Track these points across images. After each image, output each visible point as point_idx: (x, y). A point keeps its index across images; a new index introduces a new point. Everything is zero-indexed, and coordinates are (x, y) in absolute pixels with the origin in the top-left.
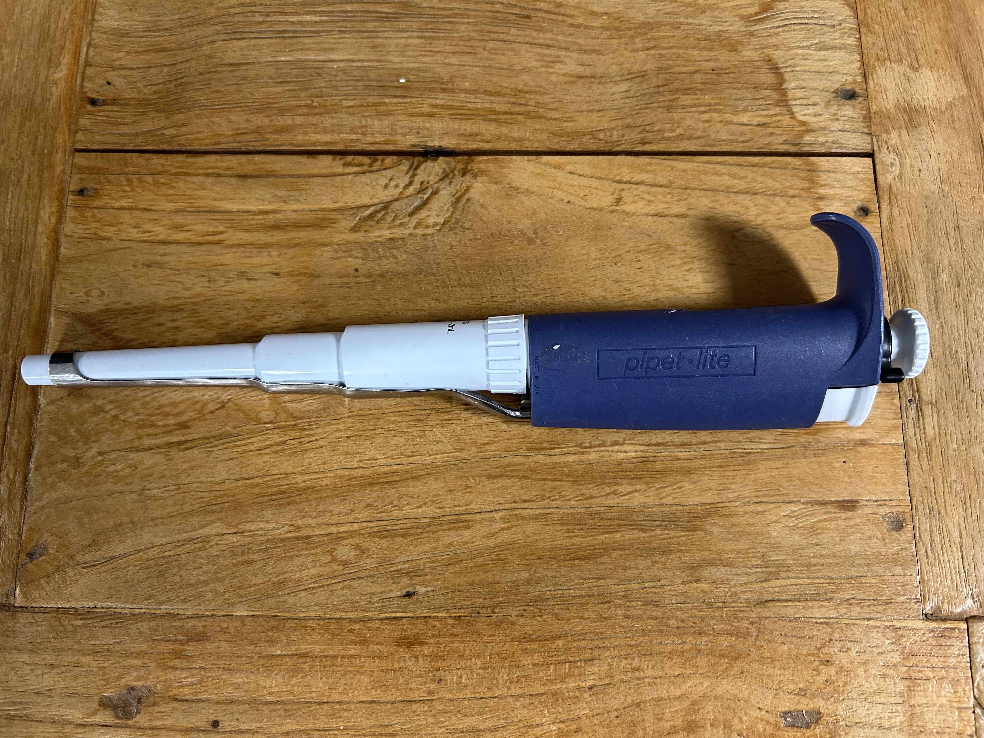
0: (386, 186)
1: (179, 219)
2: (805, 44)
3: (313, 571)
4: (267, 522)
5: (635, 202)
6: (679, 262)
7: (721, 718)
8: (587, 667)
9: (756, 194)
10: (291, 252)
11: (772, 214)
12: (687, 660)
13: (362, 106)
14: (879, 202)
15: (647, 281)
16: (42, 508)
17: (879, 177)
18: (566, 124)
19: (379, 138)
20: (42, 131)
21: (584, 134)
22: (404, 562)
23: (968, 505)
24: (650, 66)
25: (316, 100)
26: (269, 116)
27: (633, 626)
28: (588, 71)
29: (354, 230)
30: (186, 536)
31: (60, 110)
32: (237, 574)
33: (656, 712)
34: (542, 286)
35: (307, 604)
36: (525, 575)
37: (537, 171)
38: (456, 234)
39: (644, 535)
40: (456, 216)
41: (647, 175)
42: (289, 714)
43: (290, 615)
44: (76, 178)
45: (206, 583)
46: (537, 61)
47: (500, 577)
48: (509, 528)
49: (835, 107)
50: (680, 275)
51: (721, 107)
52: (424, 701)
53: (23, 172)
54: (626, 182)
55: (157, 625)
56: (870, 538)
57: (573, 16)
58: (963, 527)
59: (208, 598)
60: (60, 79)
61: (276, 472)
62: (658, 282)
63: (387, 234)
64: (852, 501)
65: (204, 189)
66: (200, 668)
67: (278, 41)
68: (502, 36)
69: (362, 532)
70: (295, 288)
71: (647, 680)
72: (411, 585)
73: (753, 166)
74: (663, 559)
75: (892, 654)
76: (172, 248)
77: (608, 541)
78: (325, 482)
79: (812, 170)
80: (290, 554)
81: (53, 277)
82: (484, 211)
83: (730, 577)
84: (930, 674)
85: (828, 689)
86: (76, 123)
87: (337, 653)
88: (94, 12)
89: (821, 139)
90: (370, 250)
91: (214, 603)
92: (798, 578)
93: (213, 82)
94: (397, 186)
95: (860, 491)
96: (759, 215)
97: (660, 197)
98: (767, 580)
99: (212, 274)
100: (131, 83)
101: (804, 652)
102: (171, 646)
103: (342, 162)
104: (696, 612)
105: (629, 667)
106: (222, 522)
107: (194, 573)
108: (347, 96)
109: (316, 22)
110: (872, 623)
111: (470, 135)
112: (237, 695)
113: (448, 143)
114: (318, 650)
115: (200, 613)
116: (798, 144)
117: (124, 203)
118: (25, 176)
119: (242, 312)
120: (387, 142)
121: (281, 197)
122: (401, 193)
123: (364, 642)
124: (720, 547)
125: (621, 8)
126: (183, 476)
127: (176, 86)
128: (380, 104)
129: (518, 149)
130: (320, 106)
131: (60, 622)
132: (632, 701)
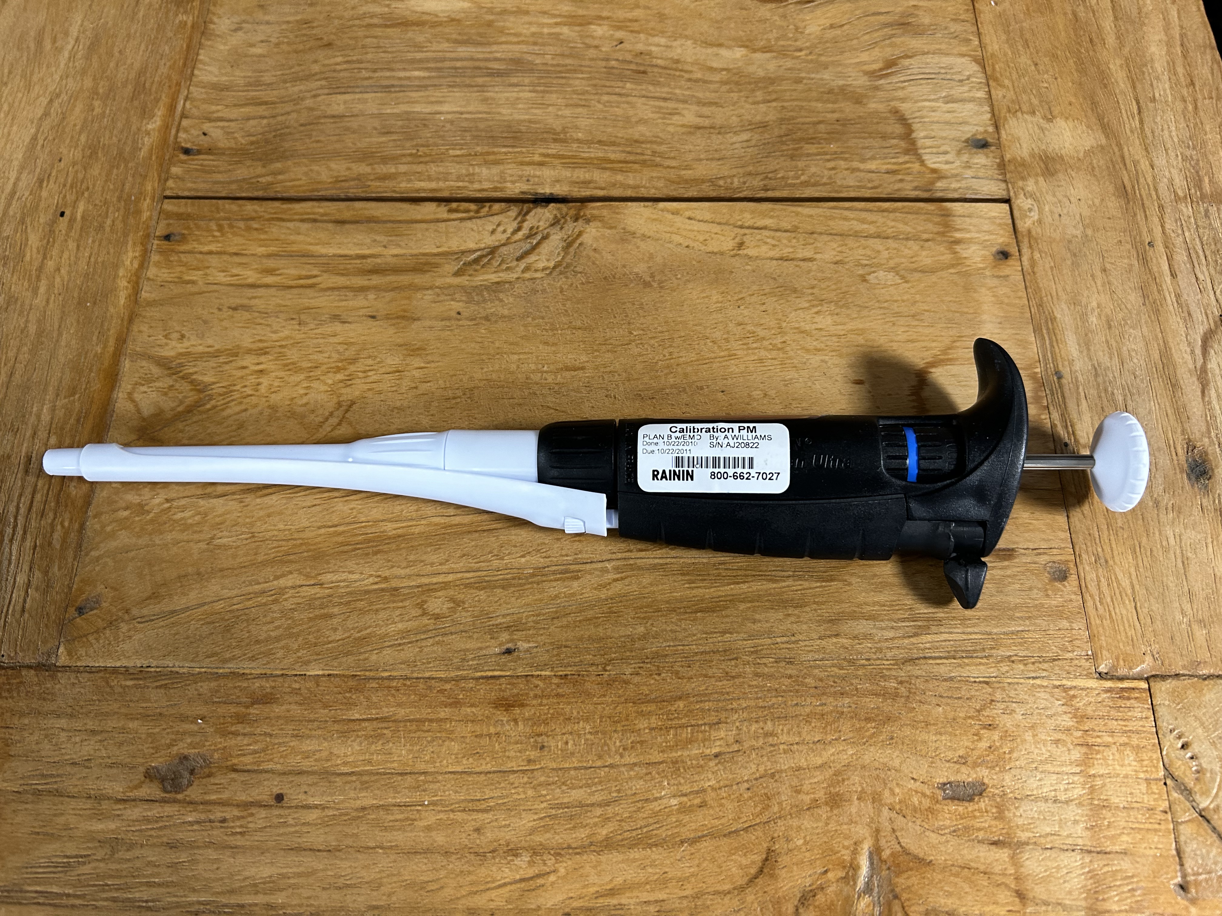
0: (493, 232)
1: (271, 263)
2: (933, 97)
3: (400, 626)
4: (350, 572)
5: (758, 246)
6: (807, 305)
7: (869, 790)
8: (712, 732)
9: (887, 238)
10: (389, 295)
11: (904, 257)
12: (827, 724)
13: (470, 155)
14: (1018, 246)
15: (773, 324)
16: (98, 559)
17: (1019, 223)
18: (683, 172)
19: (486, 185)
20: (130, 178)
21: (703, 181)
22: (504, 616)
23: (1138, 553)
24: (772, 117)
25: (421, 149)
26: (371, 164)
27: (765, 686)
28: (707, 122)
29: (457, 274)
30: (257, 588)
31: (151, 159)
32: (313, 629)
33: (793, 784)
34: (660, 329)
35: (391, 662)
36: (641, 630)
37: (655, 217)
38: (567, 278)
39: (774, 585)
40: (568, 259)
41: (771, 221)
42: (365, 786)
43: (372, 674)
44: (163, 224)
45: (278, 639)
46: (653, 112)
47: (613, 631)
48: (622, 579)
49: (967, 156)
50: (808, 317)
51: (847, 156)
52: (524, 772)
53: (107, 217)
54: (749, 228)
55: (219, 686)
56: (1030, 589)
57: (691, 72)
58: (1134, 577)
59: (278, 655)
60: (154, 129)
61: (364, 519)
62: (784, 325)
63: (493, 278)
64: (1009, 550)
65: (299, 234)
66: (265, 734)
67: (384, 95)
68: (617, 90)
69: (458, 583)
70: (391, 331)
71: (782, 747)
72: (512, 641)
73: (883, 211)
74: (796, 612)
75: (1066, 717)
76: (261, 292)
77: (734, 592)
78: (417, 530)
79: (947, 214)
80: (374, 607)
81: (131, 320)
82: (597, 255)
83: (874, 631)
84: (1110, 739)
85: (992, 757)
86: (168, 171)
87: (424, 716)
88: (194, 68)
89: (954, 185)
90: (474, 294)
91: (286, 661)
92: (951, 633)
93: (314, 133)
94: (504, 231)
95: (1017, 539)
96: (891, 258)
97: (785, 241)
98: (916, 635)
99: (303, 317)
100: (228, 133)
101: (962, 715)
102: (233, 709)
103: (447, 208)
104: (836, 670)
105: (761, 731)
106: (300, 573)
107: (264, 628)
108: (454, 146)
109: (424, 78)
110: (1038, 682)
111: (583, 183)
112: (306, 764)
113: (559, 190)
114: (402, 713)
115: (269, 672)
116: (930, 190)
117: (213, 247)
118: (109, 222)
119: (333, 355)
120: (495, 189)
121: (380, 242)
122: (508, 238)
123: (456, 704)
124: (861, 598)
125: (740, 64)
126: (259, 524)
127: (275, 136)
128: (488, 154)
129: (634, 195)
130: (426, 155)
131: (107, 683)
132: (766, 770)
